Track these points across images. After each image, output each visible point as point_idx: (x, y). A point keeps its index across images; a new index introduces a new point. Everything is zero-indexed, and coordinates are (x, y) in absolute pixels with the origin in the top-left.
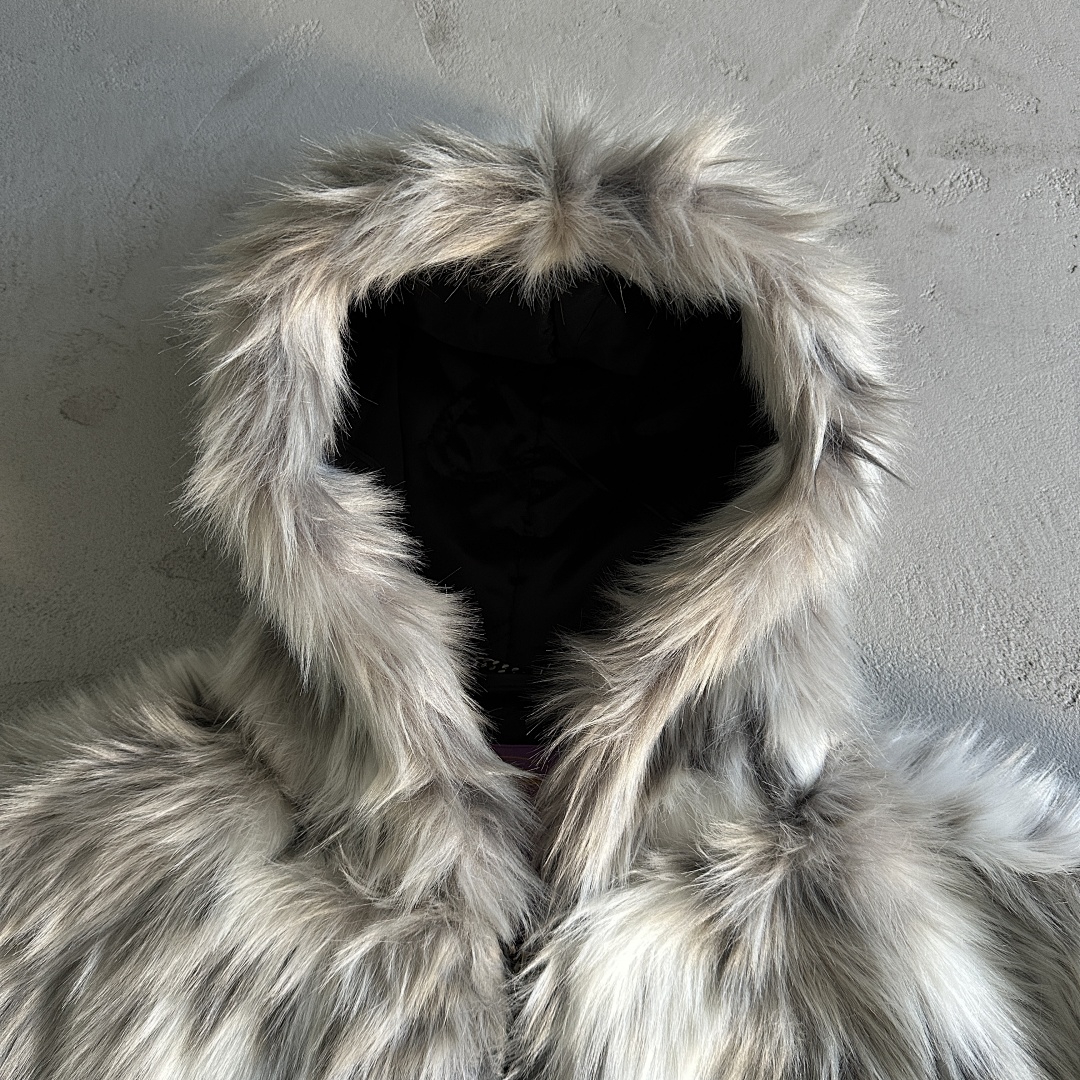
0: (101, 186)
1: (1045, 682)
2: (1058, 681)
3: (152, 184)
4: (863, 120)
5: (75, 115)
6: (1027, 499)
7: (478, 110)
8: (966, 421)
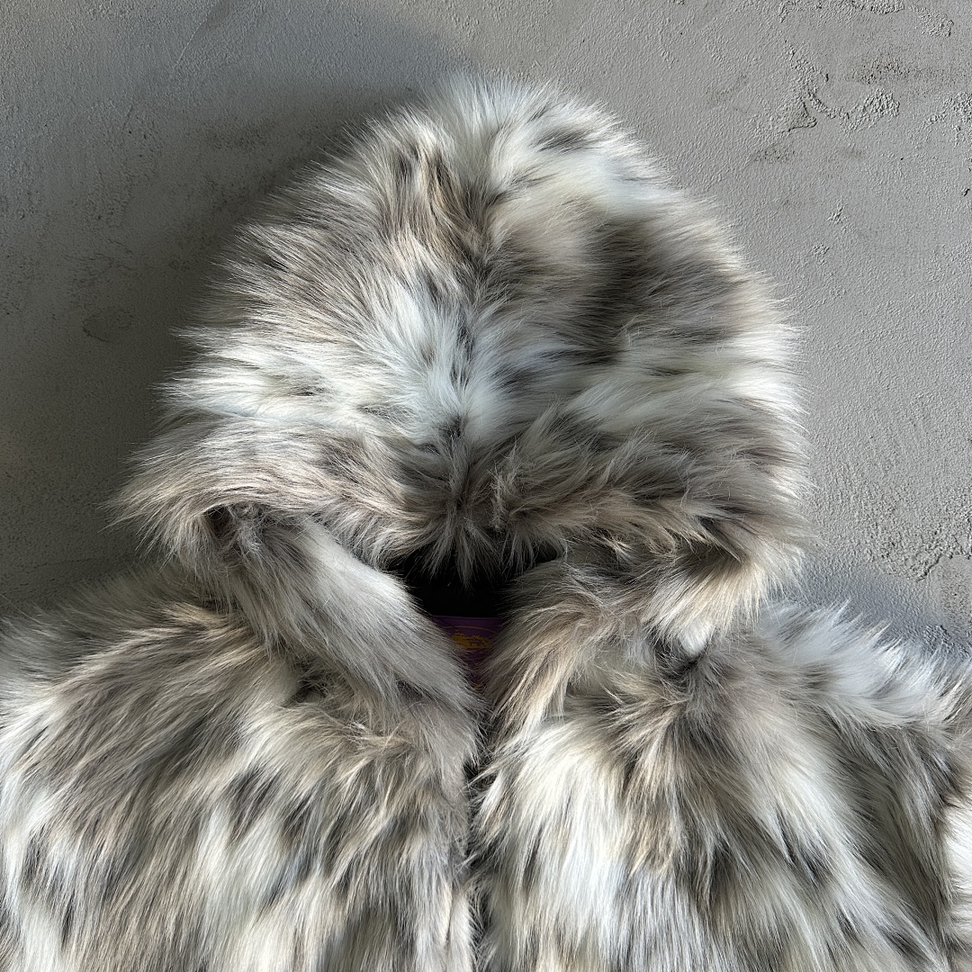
0: (99, 116)
1: (903, 559)
2: (914, 558)
3: (144, 114)
4: (788, 45)
5: (68, 44)
6: (904, 405)
7: (436, 37)
8: (858, 335)
